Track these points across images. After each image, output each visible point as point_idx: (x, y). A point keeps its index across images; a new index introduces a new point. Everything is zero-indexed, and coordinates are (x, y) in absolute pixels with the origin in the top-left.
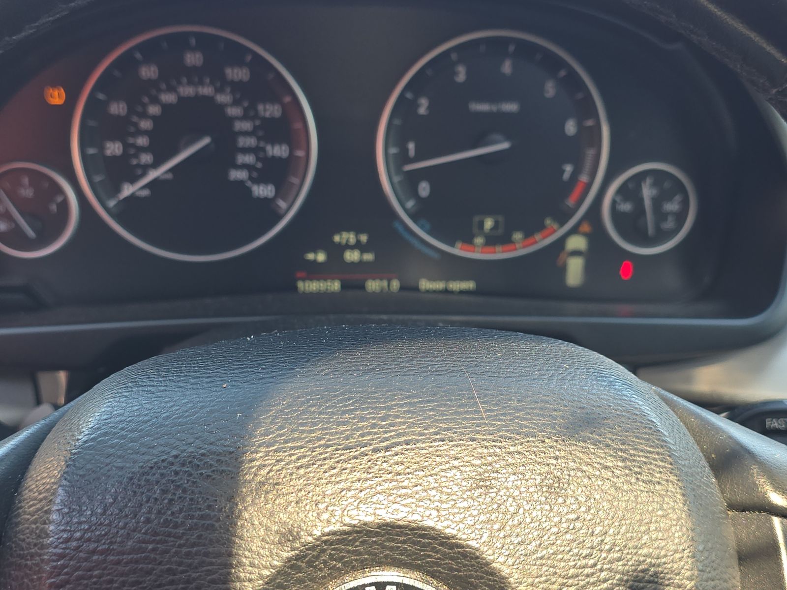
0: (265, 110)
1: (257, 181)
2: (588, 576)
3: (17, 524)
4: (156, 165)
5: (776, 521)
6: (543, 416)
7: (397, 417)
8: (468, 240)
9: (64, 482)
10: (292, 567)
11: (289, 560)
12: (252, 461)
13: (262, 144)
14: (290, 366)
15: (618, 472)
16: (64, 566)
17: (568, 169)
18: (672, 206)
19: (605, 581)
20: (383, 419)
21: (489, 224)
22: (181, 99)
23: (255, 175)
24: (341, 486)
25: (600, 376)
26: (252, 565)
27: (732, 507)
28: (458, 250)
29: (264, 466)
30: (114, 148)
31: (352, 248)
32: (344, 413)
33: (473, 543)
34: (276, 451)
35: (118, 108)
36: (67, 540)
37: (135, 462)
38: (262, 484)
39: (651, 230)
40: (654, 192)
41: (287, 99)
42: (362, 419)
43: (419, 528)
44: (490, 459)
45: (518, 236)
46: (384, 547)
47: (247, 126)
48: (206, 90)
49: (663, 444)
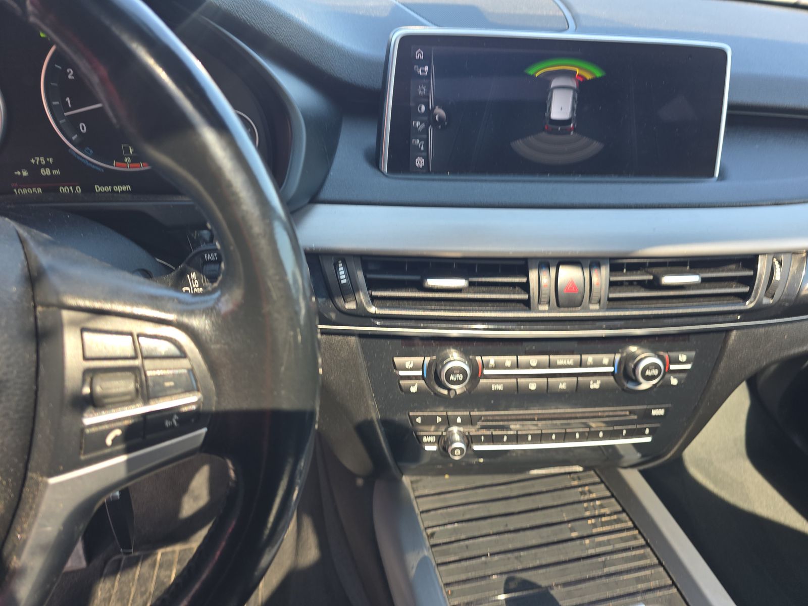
8: (121, 160)
21: (131, 149)
28: (115, 166)
31: (45, 167)
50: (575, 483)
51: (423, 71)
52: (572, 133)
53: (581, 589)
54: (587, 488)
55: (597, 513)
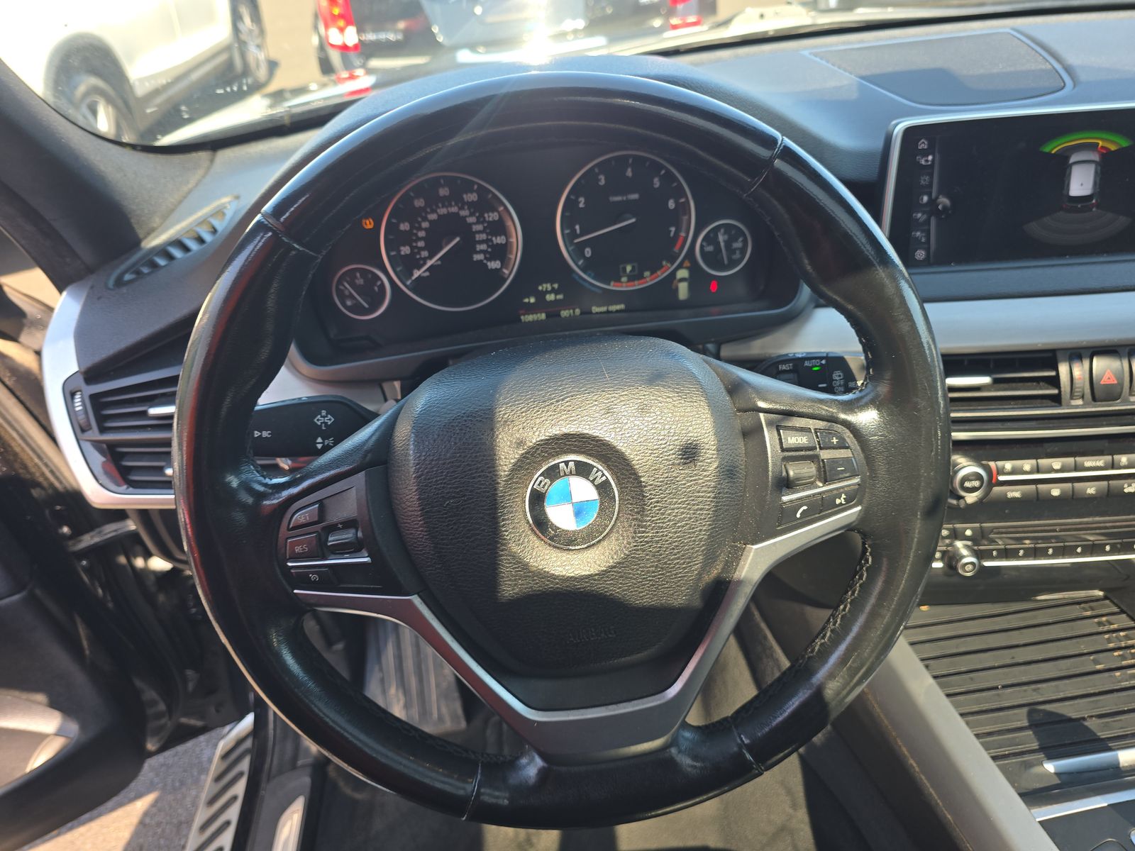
0: (489, 217)
1: (489, 260)
2: (663, 448)
3: (394, 453)
4: (431, 257)
5: (762, 415)
6: (637, 376)
7: (566, 384)
8: (618, 280)
9: (414, 431)
10: (524, 457)
11: (523, 454)
12: (500, 412)
13: (490, 237)
14: (513, 366)
15: (675, 399)
16: (420, 468)
17: (673, 229)
18: (738, 245)
19: (672, 450)
20: (560, 386)
21: (629, 268)
22: (439, 216)
23: (488, 256)
24: (543, 419)
25: (669, 354)
26: (505, 458)
27: (739, 410)
28: (612, 287)
29: (506, 413)
30: (405, 250)
31: (550, 292)
32: (541, 385)
33: (607, 439)
34: (511, 406)
35: (404, 227)
36: (419, 457)
37: (446, 418)
38: (506, 422)
39: (726, 262)
40: (726, 237)
41: (501, 208)
42: (550, 387)
43: (581, 434)
44: (612, 399)
45: (647, 274)
46: (566, 445)
47: (480, 227)
48: (454, 209)
49: (699, 383)
50: (1089, 613)
51: (927, 161)
52: (1094, 209)
53: (1120, 720)
54: (1104, 619)
55: (1123, 644)
